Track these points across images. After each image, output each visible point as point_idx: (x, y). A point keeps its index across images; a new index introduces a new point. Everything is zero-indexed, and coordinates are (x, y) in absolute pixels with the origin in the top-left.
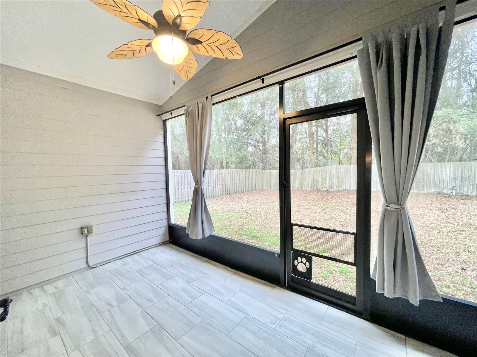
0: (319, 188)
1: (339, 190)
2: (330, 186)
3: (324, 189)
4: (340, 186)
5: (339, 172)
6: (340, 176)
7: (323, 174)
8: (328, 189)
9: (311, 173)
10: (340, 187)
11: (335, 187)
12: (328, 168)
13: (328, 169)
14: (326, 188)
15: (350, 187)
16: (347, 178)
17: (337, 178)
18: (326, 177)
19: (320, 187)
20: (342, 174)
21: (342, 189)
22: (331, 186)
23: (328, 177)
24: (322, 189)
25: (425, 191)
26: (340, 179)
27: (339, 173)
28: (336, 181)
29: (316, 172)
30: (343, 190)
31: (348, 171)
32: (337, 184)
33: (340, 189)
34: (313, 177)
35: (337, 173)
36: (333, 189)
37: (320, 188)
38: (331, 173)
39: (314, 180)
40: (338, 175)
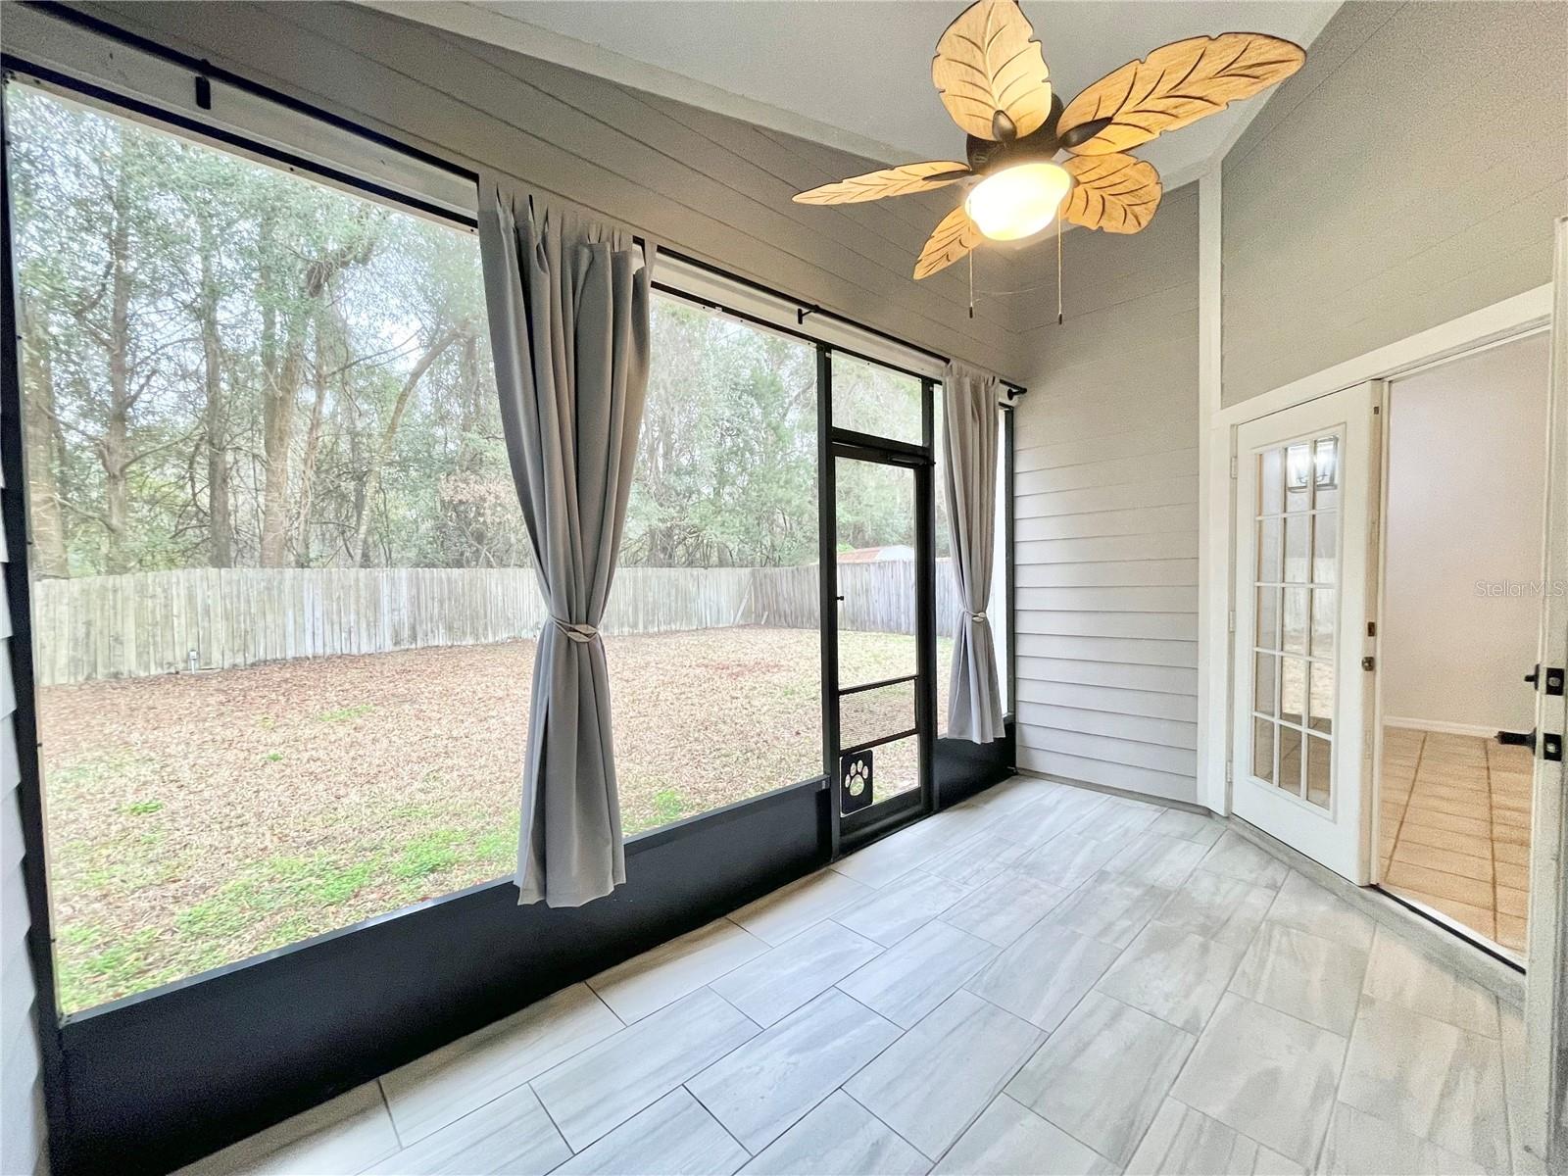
0: (125, 669)
1: (235, 665)
2: (193, 654)
3: (154, 671)
4: (238, 651)
5: (235, 593)
6: (238, 609)
7: (150, 603)
8: (181, 666)
9: (65, 601)
10: (241, 653)
11: (216, 656)
12: (174, 580)
13: (178, 583)
14: (170, 664)
15: (284, 649)
16: (269, 618)
17: (227, 616)
18: (167, 617)
19: (129, 663)
20: (249, 602)
21: (250, 661)
22: (198, 653)
23: (178, 617)
24: (147, 668)
25: (491, 639)
26: (239, 622)
27: (235, 599)
28: (220, 628)
29: (103, 599)
30: (253, 665)
31: (275, 592)
32: (227, 641)
33: (239, 660)
34: (82, 618)
35: (223, 598)
36: (206, 664)
37: (133, 668)
38: (191, 598)
39: (88, 634)
40: (229, 606)
